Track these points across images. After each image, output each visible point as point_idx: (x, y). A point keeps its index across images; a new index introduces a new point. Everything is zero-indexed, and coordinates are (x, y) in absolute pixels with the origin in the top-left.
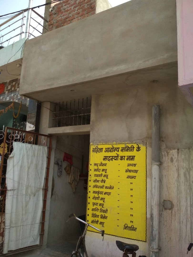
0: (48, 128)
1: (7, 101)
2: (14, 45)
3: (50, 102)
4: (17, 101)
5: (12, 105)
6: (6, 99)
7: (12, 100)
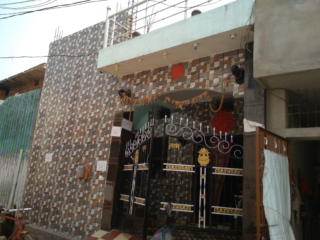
0: (286, 128)
1: (190, 89)
2: (229, 7)
3: (285, 89)
4: (212, 88)
5: (205, 93)
6: (189, 86)
7: (200, 87)
